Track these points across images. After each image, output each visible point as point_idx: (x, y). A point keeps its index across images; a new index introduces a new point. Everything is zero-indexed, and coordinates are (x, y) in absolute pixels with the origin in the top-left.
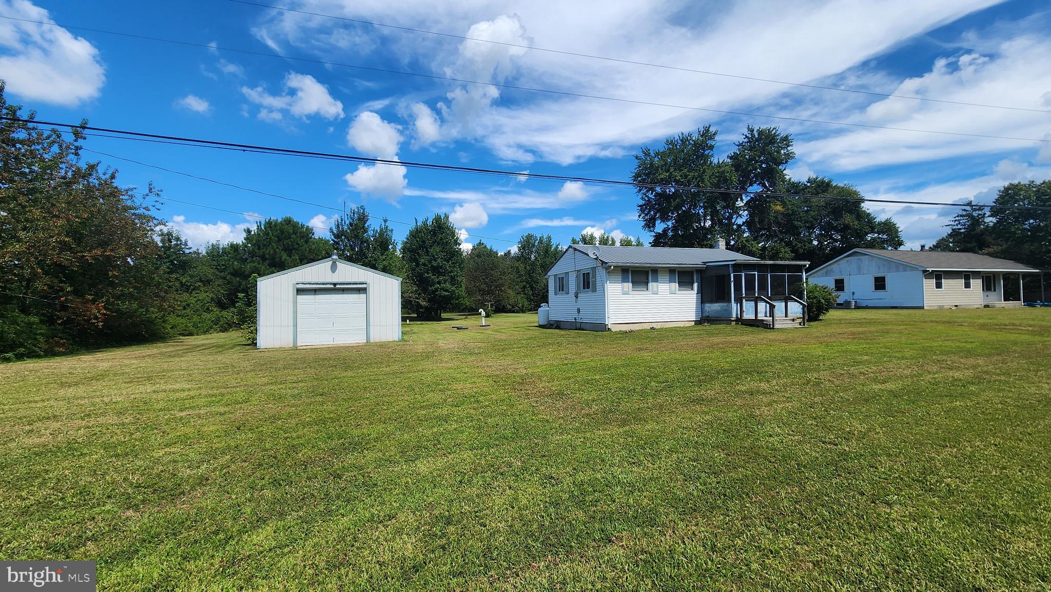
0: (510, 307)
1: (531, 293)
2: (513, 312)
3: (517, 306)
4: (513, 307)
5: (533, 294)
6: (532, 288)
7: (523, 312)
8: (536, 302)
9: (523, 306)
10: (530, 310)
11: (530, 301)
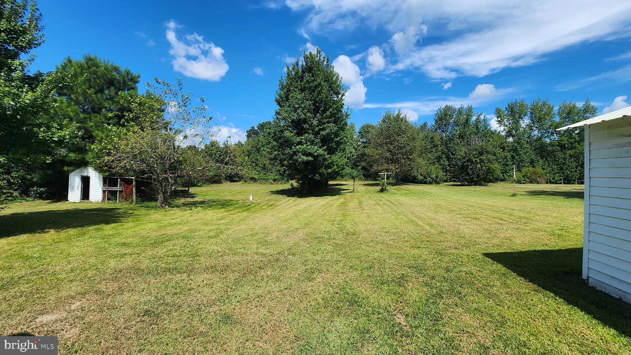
0: (422, 178)
1: (447, 163)
2: (425, 183)
3: (429, 176)
4: (425, 177)
5: (449, 165)
6: (448, 158)
7: (437, 183)
8: (453, 173)
9: (437, 177)
10: (446, 181)
11: (446, 172)
